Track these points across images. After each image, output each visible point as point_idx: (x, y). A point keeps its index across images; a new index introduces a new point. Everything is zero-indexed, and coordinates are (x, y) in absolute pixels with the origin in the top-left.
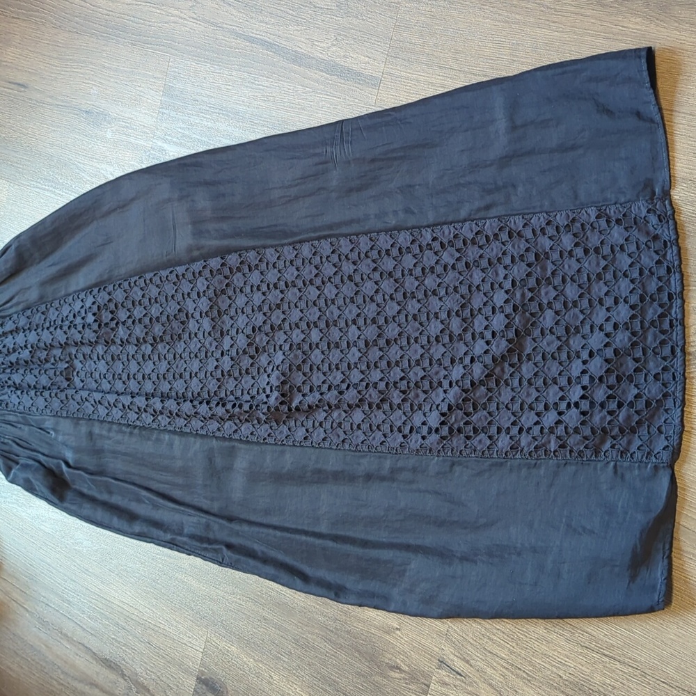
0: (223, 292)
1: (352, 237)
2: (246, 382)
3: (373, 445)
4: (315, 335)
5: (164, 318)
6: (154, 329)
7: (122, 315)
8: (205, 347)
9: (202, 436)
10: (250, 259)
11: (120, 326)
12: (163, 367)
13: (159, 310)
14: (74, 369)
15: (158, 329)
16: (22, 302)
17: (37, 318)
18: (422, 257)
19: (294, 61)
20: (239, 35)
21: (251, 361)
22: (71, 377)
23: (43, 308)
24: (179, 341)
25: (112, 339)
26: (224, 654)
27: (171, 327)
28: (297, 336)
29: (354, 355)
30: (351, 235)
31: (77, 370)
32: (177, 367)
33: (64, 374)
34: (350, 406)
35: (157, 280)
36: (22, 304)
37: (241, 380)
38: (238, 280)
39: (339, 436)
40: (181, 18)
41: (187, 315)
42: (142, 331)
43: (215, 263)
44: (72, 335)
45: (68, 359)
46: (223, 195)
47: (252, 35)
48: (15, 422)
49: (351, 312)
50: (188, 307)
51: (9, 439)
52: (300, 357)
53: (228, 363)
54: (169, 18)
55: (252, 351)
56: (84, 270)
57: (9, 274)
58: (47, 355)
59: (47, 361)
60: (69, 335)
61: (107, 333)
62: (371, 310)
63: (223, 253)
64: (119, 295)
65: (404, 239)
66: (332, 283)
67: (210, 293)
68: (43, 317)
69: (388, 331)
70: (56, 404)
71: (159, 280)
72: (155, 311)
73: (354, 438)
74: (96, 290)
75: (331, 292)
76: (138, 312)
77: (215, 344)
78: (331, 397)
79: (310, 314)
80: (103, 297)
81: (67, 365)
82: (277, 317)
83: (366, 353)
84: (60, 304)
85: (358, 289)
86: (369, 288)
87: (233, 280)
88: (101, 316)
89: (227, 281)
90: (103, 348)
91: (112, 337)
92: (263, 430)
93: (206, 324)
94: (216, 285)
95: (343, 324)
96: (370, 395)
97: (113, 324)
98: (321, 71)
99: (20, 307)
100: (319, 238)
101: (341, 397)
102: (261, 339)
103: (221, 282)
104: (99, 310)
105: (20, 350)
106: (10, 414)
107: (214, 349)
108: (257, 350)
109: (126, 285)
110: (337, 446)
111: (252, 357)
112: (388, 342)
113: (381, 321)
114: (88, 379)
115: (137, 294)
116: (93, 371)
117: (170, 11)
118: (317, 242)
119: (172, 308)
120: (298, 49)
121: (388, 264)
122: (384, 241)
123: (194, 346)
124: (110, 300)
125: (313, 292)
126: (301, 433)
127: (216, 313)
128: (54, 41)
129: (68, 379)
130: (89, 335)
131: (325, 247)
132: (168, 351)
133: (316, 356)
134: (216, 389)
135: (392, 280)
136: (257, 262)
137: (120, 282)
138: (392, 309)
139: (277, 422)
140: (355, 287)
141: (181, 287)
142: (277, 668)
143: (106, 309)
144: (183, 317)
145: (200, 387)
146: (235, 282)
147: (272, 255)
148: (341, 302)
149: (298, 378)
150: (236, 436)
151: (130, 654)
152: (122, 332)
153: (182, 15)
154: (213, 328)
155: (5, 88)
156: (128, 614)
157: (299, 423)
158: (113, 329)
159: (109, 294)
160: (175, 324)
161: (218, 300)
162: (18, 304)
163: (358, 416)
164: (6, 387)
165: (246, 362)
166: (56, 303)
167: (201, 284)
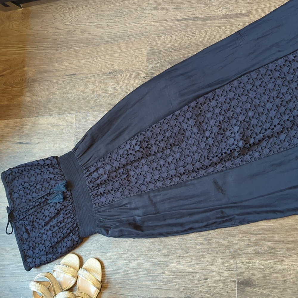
0: (200, 114)
1: (256, 70)
2: (222, 145)
3: (295, 144)
4: (251, 114)
5: (174, 135)
6: (170, 141)
7: (152, 141)
8: (196, 139)
9: (207, 175)
10: (209, 97)
11: (153, 146)
12: (178, 156)
13: (170, 133)
14: (131, 176)
15: (171, 141)
16: (97, 157)
17: (107, 161)
18: (291, 66)
19: (207, 20)
20: (178, 20)
21: (222, 136)
22: (130, 179)
23: (109, 155)
24: (183, 142)
25: (150, 153)
26: (247, 265)
27: (178, 138)
28: (242, 118)
29: (272, 113)
30: (255, 70)
31: (132, 176)
32: (185, 153)
33: (126, 179)
34: (278, 133)
35: (166, 121)
36: (97, 158)
37: (219, 146)
38: (205, 107)
39: (276, 148)
40: (148, 23)
41: (184, 130)
42: (165, 144)
43: (193, 104)
44: (130, 158)
45: (127, 172)
46: (191, 76)
47: (184, 18)
48: (104, 210)
49: (265, 98)
50: (184, 127)
51: (103, 219)
52: (246, 124)
53: (211, 141)
54: (142, 25)
55: (222, 132)
56: (126, 132)
57: (87, 148)
58: (116, 174)
59: (116, 177)
60: (128, 159)
61: (147, 151)
62: (274, 94)
63: (196, 98)
64: (149, 134)
65: (281, 62)
66: (252, 91)
67: (194, 116)
68: (110, 159)
69: (286, 98)
70: (127, 192)
71: (168, 121)
72: (168, 134)
73: (284, 145)
74: (136, 137)
75: (253, 95)
76: (160, 138)
77: (201, 136)
78: (269, 132)
79: (246, 106)
80: (141, 138)
81: (126, 175)
82: (229, 114)
83: (278, 110)
84: (118, 150)
85: (265, 89)
86: (270, 86)
87: (203, 108)
88: (142, 145)
89: (200, 110)
90: (145, 160)
91: (150, 152)
92: (238, 161)
93: (195, 130)
94: (196, 113)
95: (263, 104)
96: (287, 125)
97: (149, 146)
98: (221, 19)
99: (96, 160)
100: (240, 77)
101: (273, 131)
102: (224, 126)
103: (197, 111)
104: (141, 143)
105: (101, 177)
106: (101, 208)
107: (202, 139)
108: (224, 130)
109: (151, 129)
110: (277, 152)
111: (222, 134)
112: (287, 102)
113: (281, 96)
114: (139, 177)
115: (157, 130)
116: (141, 172)
117: (142, 23)
118: (240, 78)
119: (176, 130)
120: (208, 15)
121: (277, 74)
122: (272, 66)
123: (191, 141)
124: (145, 138)
125: (244, 98)
126: (257, 155)
127: (198, 124)
128: (86, 52)
129: (129, 181)
130: (139, 155)
131: (245, 79)
132: (178, 149)
133: (254, 122)
134: (208, 154)
135: (280, 79)
136: (213, 97)
137: (148, 129)
138: (284, 90)
139: (243, 155)
140: (264, 88)
141: (178, 120)
142: (278, 259)
143: (144, 142)
144: (182, 132)
145: (200, 156)
146: (204, 108)
147: (219, 92)
148: (259, 96)
149: (249, 133)
150: (225, 169)
151: (196, 289)
152: (154, 148)
153: (149, 22)
154: (199, 130)
155: (64, 79)
156: (189, 271)
157: (254, 152)
158: (150, 148)
159: (144, 135)
160: (179, 136)
161: (198, 118)
162: (94, 159)
163: (283, 136)
164: (96, 197)
165: (220, 137)
166: (116, 150)
167: (188, 115)
